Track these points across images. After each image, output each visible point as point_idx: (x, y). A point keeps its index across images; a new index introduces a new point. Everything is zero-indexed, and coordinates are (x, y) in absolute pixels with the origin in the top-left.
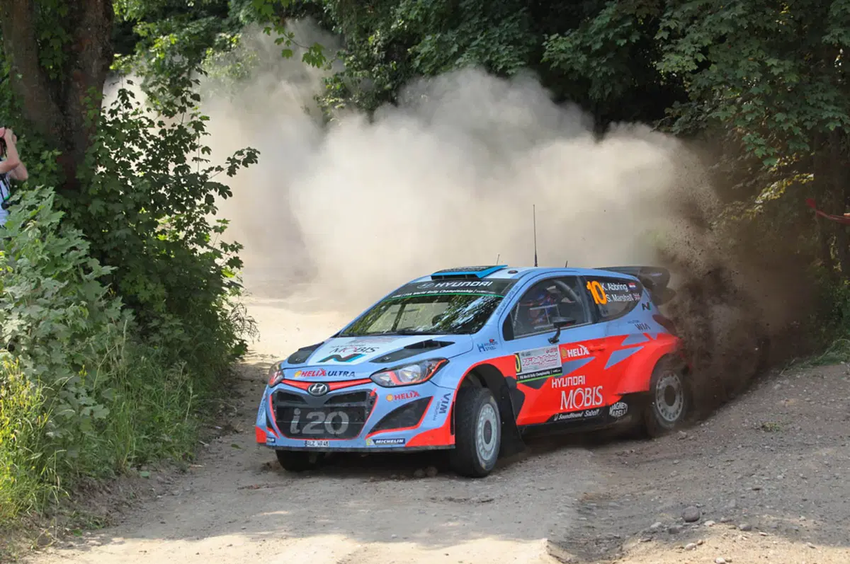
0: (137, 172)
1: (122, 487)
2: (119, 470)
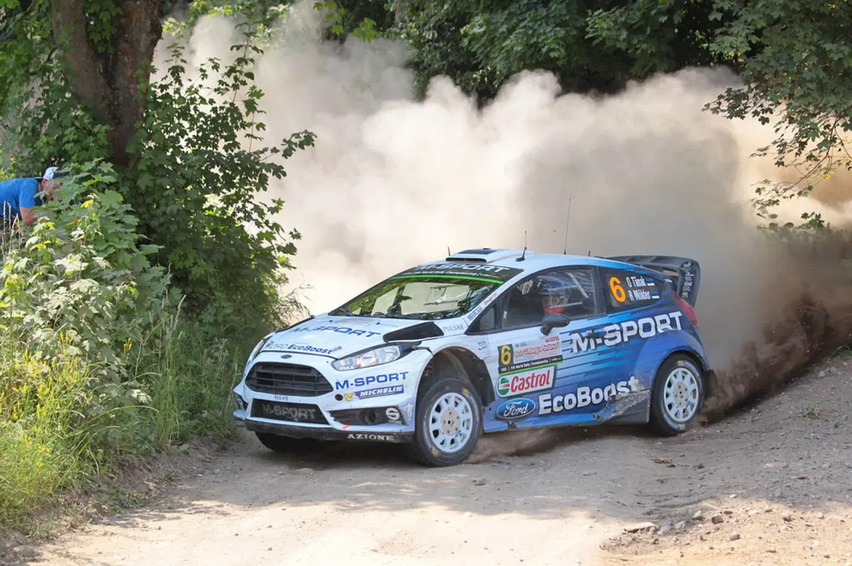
0: (185, 148)
1: (162, 464)
2: (161, 448)
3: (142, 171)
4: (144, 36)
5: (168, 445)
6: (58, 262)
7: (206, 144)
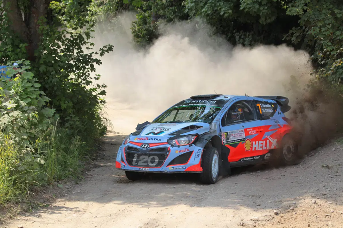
0: (60, 53)
1: (50, 190)
2: (49, 183)
3: (41, 64)
4: (42, 6)
5: (53, 182)
6: (4, 104)
7: (69, 51)
